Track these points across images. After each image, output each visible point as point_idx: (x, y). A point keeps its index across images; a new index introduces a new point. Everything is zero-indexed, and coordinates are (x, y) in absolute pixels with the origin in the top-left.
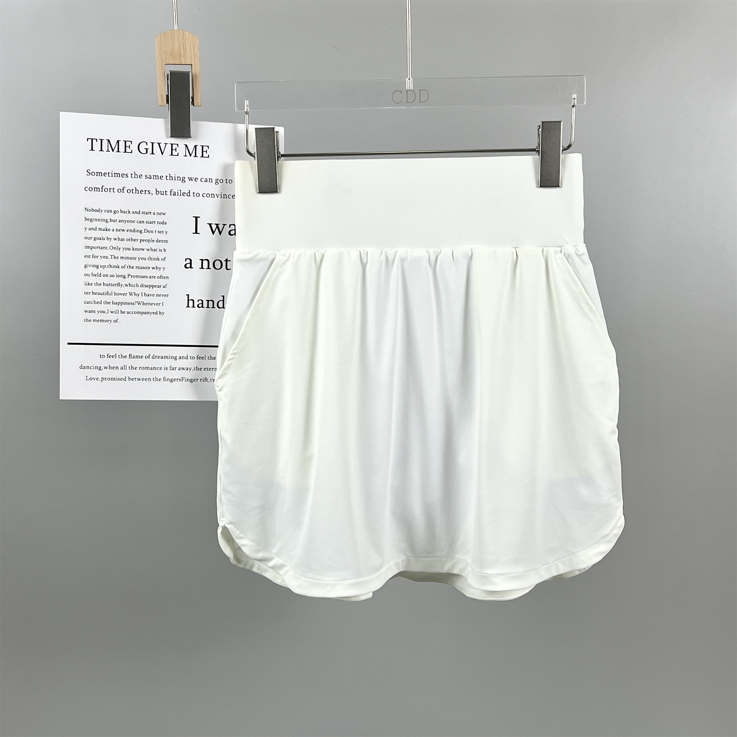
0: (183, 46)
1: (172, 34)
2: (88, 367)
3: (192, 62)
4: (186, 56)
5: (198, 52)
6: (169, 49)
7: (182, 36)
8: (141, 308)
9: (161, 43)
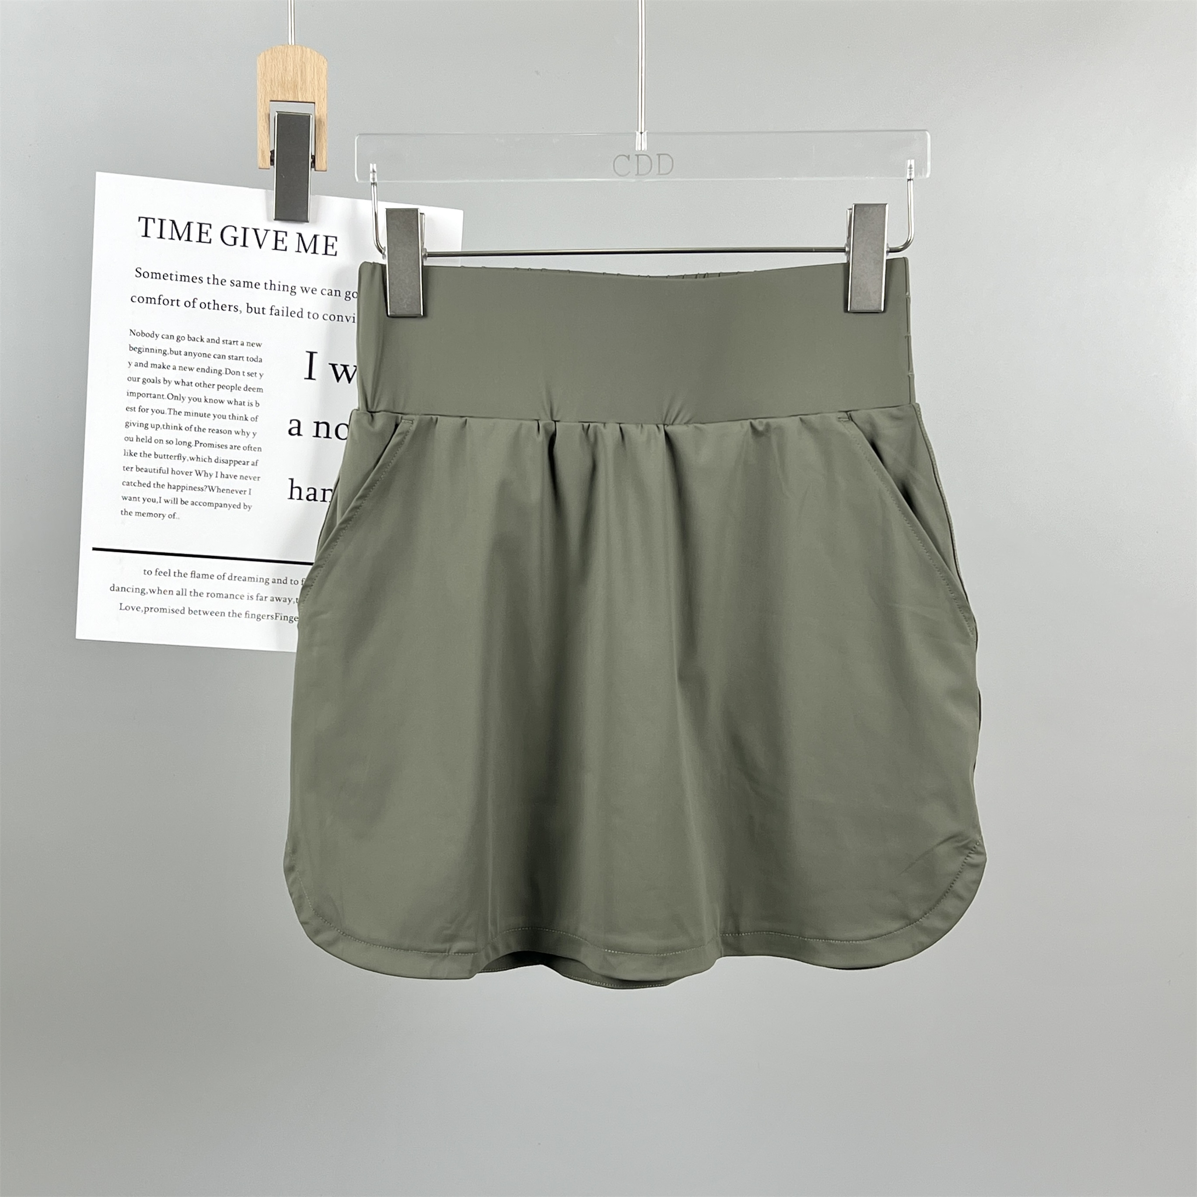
0: (302, 71)
1: (284, 51)
2: (124, 589)
3: (315, 99)
4: (306, 89)
5: (326, 81)
6: (277, 76)
7: (300, 55)
8: (215, 497)
9: (265, 66)
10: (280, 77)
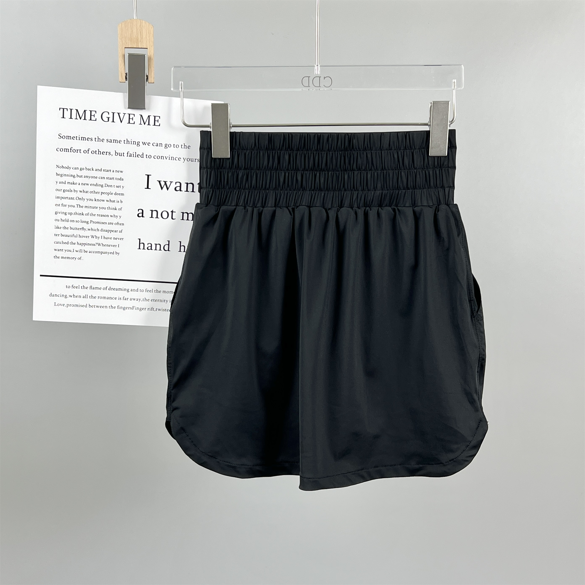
0: (140, 32)
1: (131, 22)
2: (56, 295)
3: (148, 47)
4: (143, 41)
5: (153, 37)
6: (128, 35)
7: (139, 24)
8: (101, 249)
9: (122, 30)
10: (129, 36)
